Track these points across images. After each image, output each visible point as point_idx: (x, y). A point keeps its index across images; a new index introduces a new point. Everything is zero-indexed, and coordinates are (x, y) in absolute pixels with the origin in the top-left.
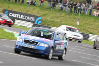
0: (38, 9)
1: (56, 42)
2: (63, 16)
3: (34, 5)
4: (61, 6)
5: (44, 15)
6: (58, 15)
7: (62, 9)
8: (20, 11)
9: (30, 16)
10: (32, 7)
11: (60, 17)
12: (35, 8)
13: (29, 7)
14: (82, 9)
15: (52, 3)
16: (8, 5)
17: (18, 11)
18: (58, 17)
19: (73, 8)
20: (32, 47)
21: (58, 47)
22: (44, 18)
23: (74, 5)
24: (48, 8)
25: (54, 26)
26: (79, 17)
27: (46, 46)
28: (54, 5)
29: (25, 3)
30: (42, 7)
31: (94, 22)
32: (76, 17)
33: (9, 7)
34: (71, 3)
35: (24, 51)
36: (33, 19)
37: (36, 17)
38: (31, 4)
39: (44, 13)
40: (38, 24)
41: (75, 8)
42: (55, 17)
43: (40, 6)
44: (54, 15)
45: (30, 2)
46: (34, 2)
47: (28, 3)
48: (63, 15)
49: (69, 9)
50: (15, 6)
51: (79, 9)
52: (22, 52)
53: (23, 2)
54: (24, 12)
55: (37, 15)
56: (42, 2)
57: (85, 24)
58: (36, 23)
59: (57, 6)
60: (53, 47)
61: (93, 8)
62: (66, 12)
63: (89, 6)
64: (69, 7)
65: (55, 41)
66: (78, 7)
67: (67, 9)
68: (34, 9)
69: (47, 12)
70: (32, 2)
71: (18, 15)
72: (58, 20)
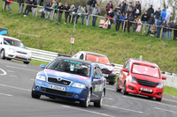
1: (94, 80)
2: (45, 29)
4: (41, 11)
5: (12, 26)
14: (78, 16)
15: (26, 5)
18: (36, 30)
19: (64, 14)
20: (62, 88)
21: (97, 88)
22: (11, 32)
23: (65, 8)
24: (18, 14)
26: (74, 30)
27: (83, 87)
28: (29, 9)
30: (7, 13)
31: (101, 38)
32: (69, 30)
34: (60, 4)
39: (11, 23)
41: (67, 14)
42: (31, 30)
44: (29, 26)
48: (45, 26)
49: (57, 15)
51: (74, 16)
56: (7, 3)
57: (85, 41)
59: (34, 10)
61: (99, 14)
62: (51, 21)
63: (91, 10)
64: (56, 11)
66: (71, 11)
67: (52, 15)
69: (17, 20)
72: (37, 36)
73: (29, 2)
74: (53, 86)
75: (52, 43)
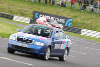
0: (68, 11)
1: (55, 40)
2: (93, 18)
3: (65, 6)
4: (91, 8)
5: (75, 17)
6: (89, 16)
7: (93, 10)
8: (50, 13)
9: (60, 17)
10: (63, 9)
11: (90, 19)
12: (65, 9)
13: (59, 9)
16: (39, 7)
17: (48, 13)
18: (88, 19)
20: (26, 46)
21: (57, 46)
22: (74, 20)
24: (79, 10)
25: (84, 28)
29: (55, 5)
30: (72, 9)
33: (39, 9)
35: (18, 51)
36: (63, 21)
37: (66, 19)
38: (61, 6)
40: (69, 26)
42: (86, 19)
43: (70, 8)
44: (85, 17)
45: (60, 4)
46: (64, 3)
47: (59, 5)
48: (94, 16)
50: (46, 7)
52: (16, 52)
53: (53, 3)
54: (54, 14)
55: (68, 17)
56: (72, 3)
58: (66, 25)
59: (87, 7)
60: (50, 46)
62: (97, 14)
65: (53, 39)
67: (98, 10)
68: (64, 11)
69: (78, 13)
70: (62, 4)
71: (48, 17)
72: (89, 22)
73: (85, 2)
74: (20, 44)
75: (97, 27)
